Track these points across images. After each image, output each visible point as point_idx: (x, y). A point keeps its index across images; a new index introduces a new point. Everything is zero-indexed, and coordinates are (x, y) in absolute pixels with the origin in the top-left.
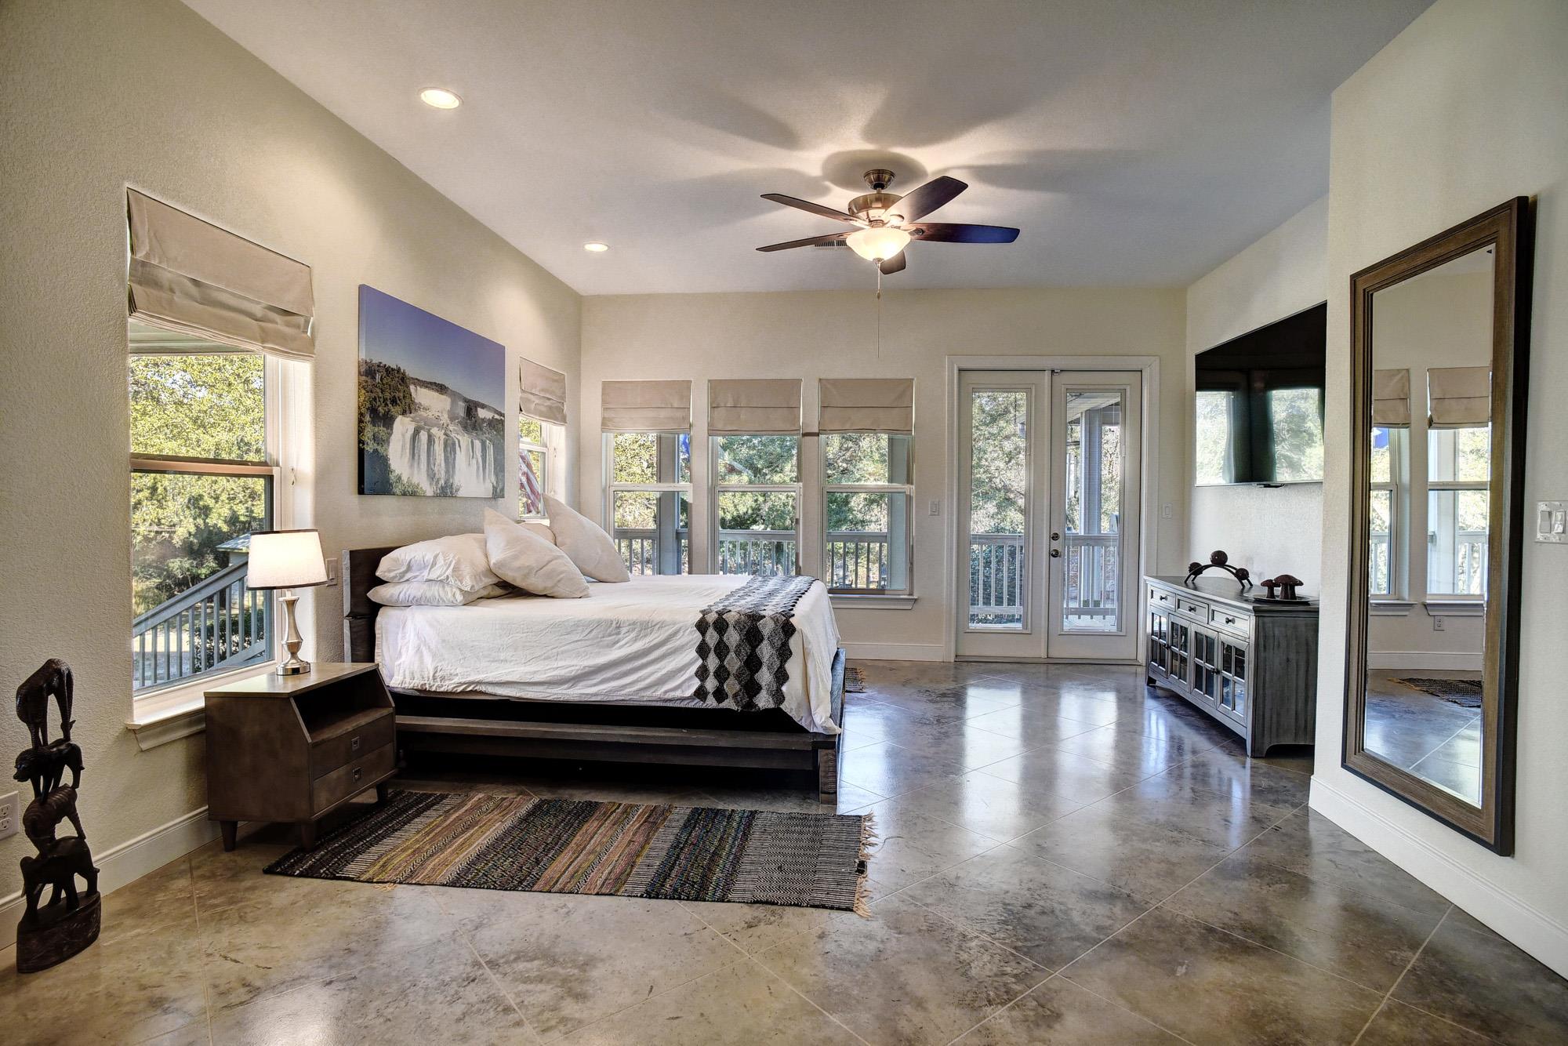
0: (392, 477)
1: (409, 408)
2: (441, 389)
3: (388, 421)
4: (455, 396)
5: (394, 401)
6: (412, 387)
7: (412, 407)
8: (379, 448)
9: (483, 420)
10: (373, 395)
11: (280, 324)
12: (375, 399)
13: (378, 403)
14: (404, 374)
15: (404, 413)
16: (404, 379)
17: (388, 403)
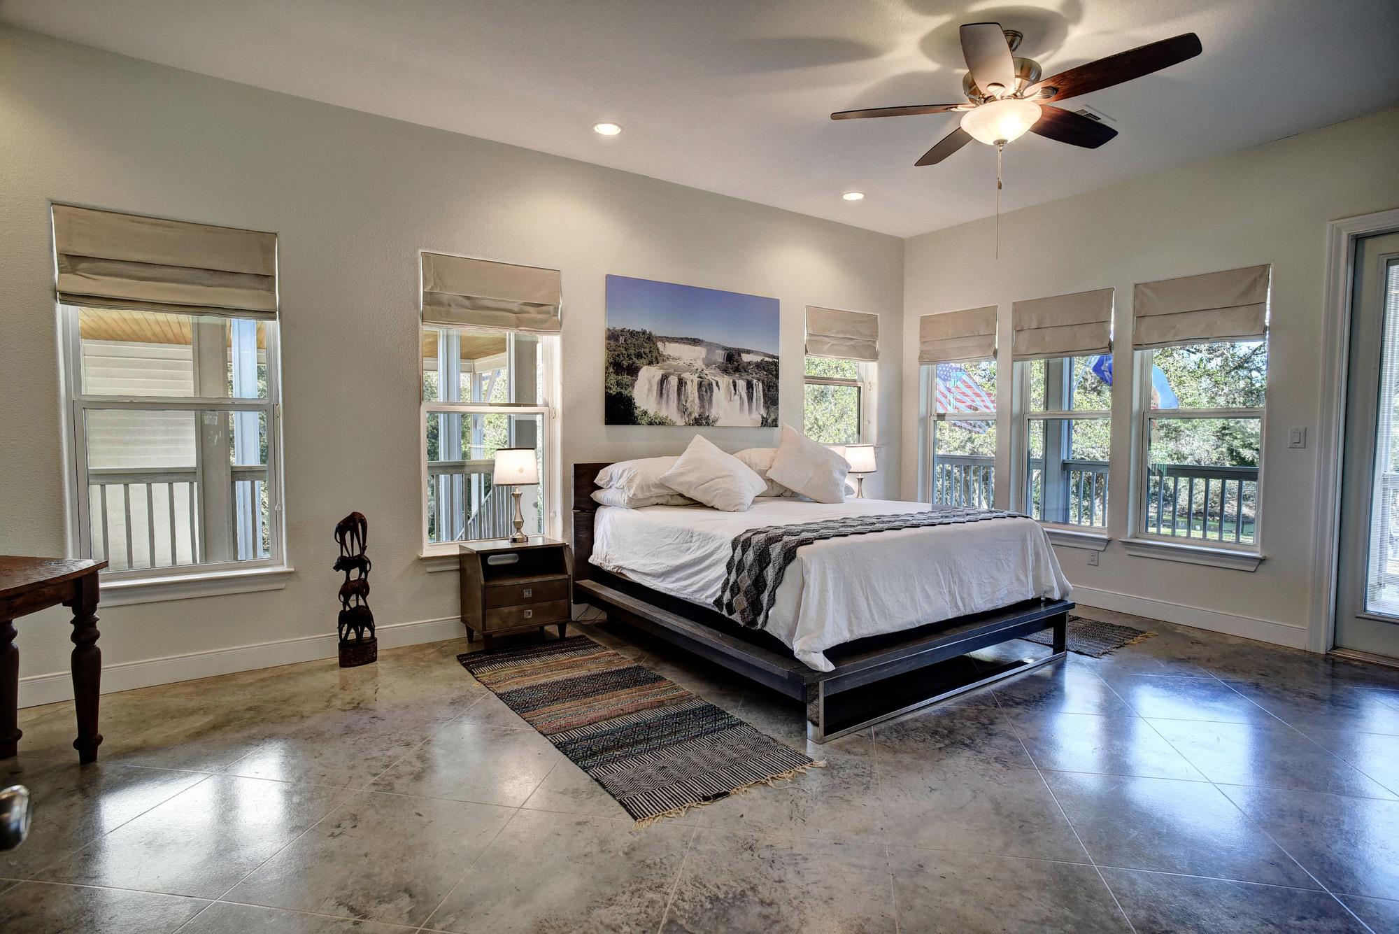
0: (637, 412)
1: (655, 359)
2: (695, 342)
3: (633, 371)
4: (710, 346)
5: (639, 356)
6: (660, 345)
7: (659, 358)
8: (623, 391)
9: (749, 363)
10: (616, 353)
11: (534, 313)
12: (618, 356)
13: (622, 358)
14: (650, 334)
15: (650, 363)
16: (650, 338)
17: (633, 357)
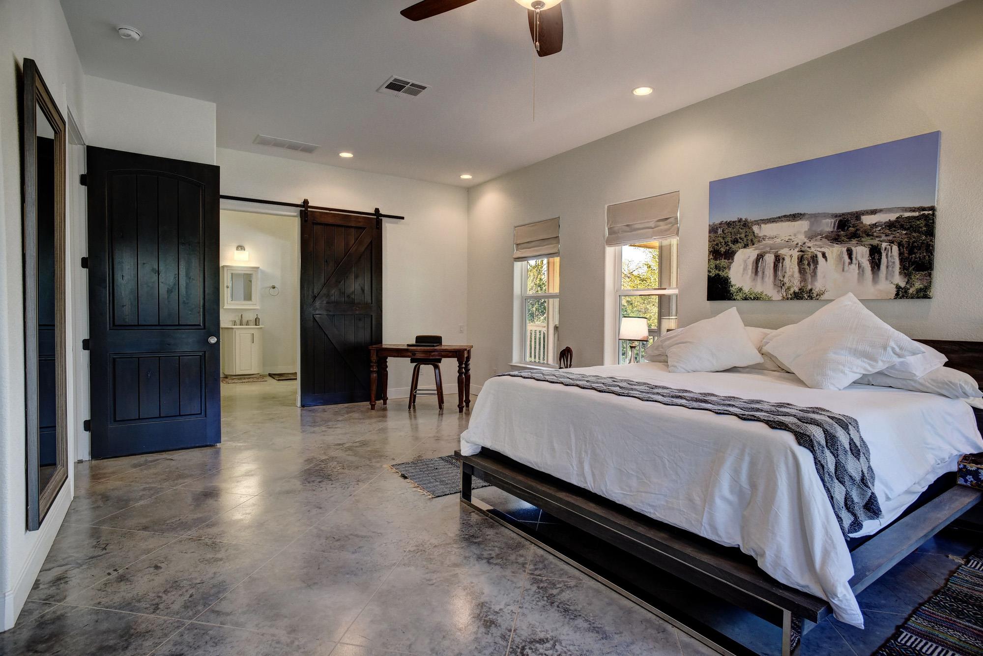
0: (733, 289)
1: (750, 241)
2: (795, 217)
3: (730, 255)
5: (735, 241)
6: (755, 228)
7: (755, 240)
8: (720, 273)
10: (715, 243)
12: (717, 245)
13: (720, 246)
14: (746, 220)
15: (746, 246)
16: (745, 224)
17: (730, 244)
